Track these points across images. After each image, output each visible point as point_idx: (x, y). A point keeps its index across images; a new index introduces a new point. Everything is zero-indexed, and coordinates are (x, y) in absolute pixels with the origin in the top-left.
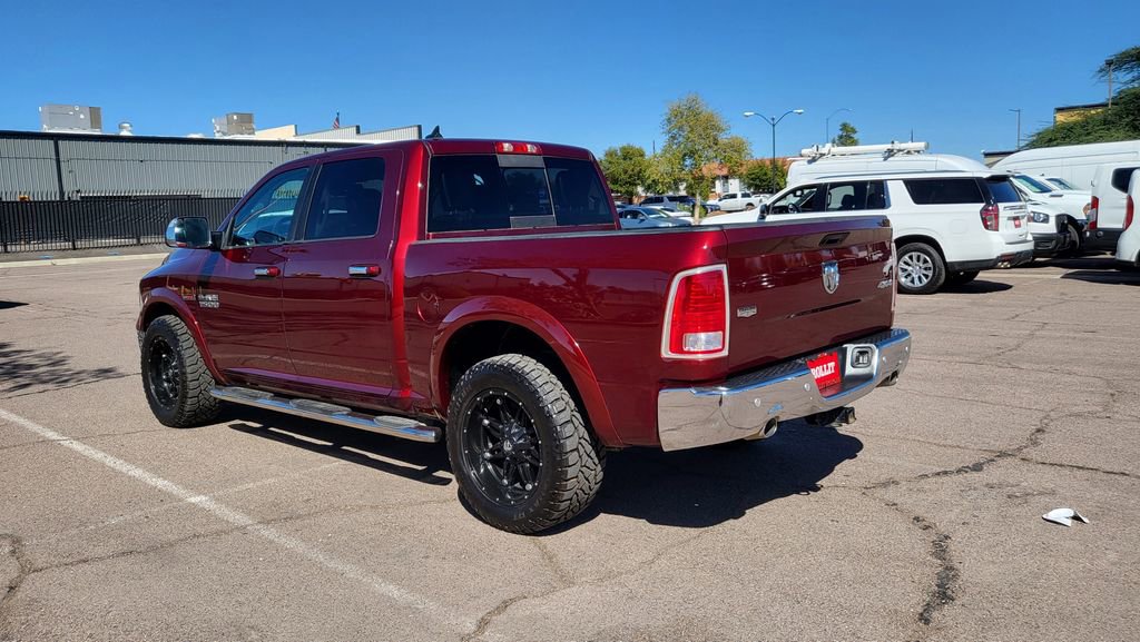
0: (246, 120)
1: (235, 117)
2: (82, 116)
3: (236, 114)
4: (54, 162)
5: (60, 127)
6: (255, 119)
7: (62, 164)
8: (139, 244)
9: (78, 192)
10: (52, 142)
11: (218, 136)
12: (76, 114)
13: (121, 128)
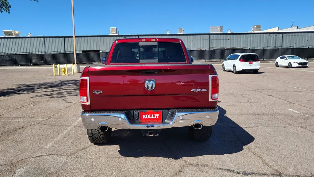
0: (259, 27)
1: (256, 26)
2: (218, 29)
3: (256, 25)
4: (208, 40)
5: (214, 32)
6: (261, 26)
7: (210, 41)
8: (220, 61)
9: (213, 48)
10: (208, 36)
11: (253, 32)
12: (217, 28)
13: (228, 31)
